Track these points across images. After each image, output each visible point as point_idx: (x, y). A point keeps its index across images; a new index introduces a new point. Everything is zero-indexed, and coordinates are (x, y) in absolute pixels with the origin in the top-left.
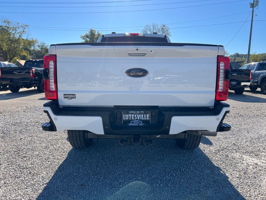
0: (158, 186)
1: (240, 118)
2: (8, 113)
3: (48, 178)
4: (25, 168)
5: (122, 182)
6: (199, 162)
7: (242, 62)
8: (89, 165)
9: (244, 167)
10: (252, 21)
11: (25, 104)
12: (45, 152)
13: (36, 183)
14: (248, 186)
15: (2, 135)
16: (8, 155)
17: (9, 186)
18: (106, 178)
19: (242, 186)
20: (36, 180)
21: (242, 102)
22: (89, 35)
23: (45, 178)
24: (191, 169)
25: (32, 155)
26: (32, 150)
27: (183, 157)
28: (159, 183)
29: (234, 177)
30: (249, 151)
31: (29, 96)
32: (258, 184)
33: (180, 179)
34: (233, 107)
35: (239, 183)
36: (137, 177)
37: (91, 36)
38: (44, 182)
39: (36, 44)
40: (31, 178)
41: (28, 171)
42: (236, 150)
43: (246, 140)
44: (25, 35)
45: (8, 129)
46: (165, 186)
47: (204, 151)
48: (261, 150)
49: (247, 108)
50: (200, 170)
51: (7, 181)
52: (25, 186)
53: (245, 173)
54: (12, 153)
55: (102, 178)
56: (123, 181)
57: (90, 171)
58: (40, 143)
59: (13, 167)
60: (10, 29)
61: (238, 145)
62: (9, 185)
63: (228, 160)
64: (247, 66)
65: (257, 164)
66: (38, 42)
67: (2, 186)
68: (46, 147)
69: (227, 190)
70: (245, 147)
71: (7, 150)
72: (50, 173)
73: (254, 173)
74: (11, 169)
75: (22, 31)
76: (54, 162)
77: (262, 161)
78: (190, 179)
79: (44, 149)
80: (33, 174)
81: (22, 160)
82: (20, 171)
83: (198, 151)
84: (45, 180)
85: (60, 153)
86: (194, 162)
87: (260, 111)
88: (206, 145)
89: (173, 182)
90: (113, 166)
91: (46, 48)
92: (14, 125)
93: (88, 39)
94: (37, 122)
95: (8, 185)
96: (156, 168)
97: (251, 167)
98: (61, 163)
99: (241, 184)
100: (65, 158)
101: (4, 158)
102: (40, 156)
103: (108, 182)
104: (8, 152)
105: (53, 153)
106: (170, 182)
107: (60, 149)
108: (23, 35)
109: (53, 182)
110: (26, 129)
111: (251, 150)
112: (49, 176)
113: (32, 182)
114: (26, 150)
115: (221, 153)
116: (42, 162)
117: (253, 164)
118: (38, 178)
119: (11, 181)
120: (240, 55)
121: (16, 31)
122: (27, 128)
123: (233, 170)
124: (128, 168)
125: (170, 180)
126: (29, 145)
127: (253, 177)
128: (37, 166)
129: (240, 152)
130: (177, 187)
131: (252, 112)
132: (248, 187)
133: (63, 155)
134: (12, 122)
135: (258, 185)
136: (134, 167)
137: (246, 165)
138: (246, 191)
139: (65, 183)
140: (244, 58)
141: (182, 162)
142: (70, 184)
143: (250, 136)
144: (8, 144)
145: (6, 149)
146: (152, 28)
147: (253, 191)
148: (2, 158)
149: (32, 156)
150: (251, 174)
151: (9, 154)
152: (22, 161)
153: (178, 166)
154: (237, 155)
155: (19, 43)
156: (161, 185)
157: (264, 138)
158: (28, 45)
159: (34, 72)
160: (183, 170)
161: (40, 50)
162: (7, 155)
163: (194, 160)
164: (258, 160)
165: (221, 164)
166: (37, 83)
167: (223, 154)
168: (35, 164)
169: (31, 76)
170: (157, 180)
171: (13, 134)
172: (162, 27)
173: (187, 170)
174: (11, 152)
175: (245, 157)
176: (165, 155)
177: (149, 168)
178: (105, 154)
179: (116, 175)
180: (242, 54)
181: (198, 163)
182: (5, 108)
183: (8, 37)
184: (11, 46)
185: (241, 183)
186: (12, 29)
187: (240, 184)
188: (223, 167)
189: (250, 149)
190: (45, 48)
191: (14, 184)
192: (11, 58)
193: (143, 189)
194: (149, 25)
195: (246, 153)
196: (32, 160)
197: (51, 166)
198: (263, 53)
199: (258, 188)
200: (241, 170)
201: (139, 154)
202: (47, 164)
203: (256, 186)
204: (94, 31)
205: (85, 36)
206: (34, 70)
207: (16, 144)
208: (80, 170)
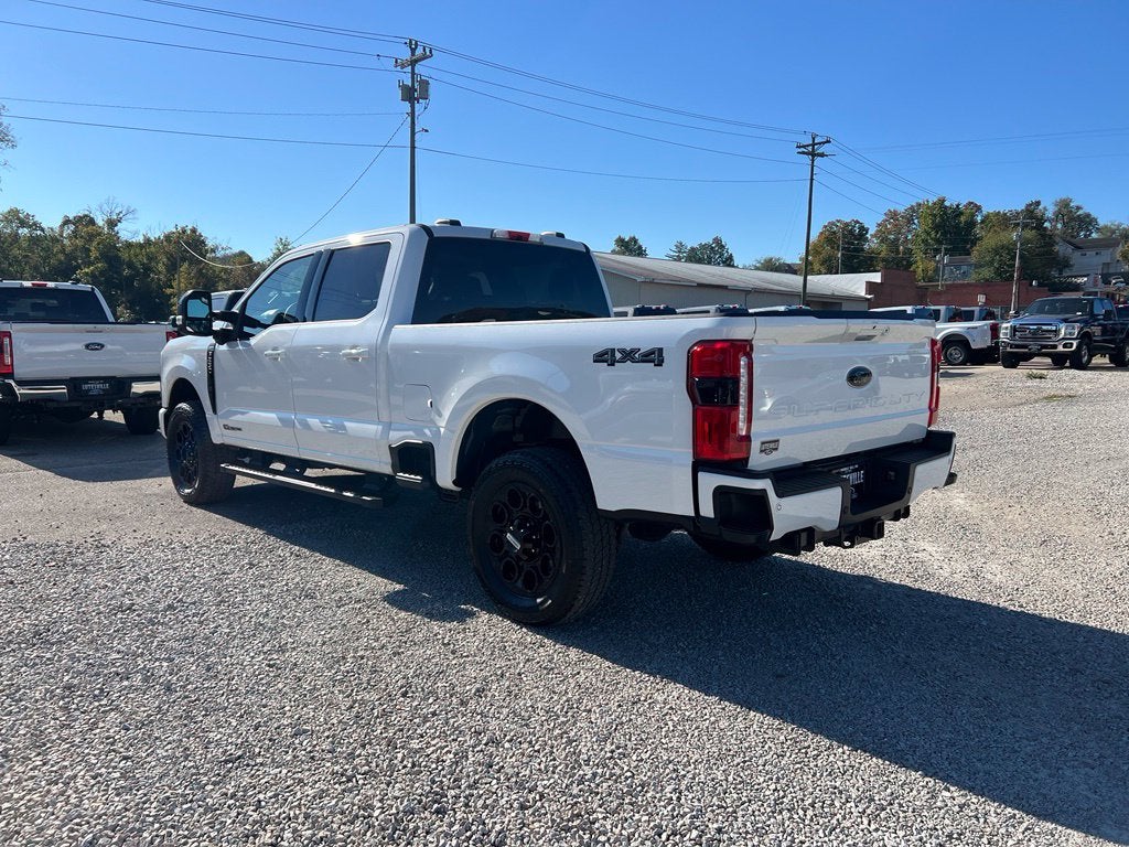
10: (413, 148)
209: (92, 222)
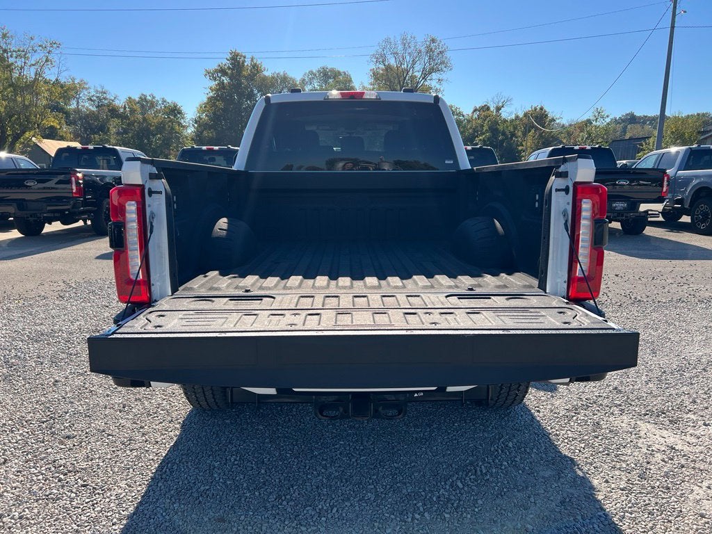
0: (418, 520)
1: (634, 309)
2: (17, 302)
3: (132, 502)
4: (70, 472)
5: (325, 508)
6: (523, 445)
7: (644, 139)
8: (238, 458)
9: (640, 458)
10: (673, 27)
11: (61, 272)
12: (120, 421)
13: (101, 514)
14: (649, 514)
15: (5, 371)
16: (25, 434)
17: (30, 525)
18: (283, 498)
19: (633, 516)
20: (102, 506)
21: (640, 260)
22: (229, 68)
23: (125, 501)
24: (503, 467)
25: (87, 430)
26: (86, 416)
27: (484, 431)
28: (421, 509)
29: (613, 489)
30: (654, 409)
31: (71, 248)
32: (676, 507)
33: (475, 498)
34: (617, 276)
35: (626, 505)
36: (365, 492)
37: (233, 69)
38: (123, 511)
39: (84, 95)
40: (87, 500)
41: (79, 480)
42: (620, 405)
43: (647, 375)
44: (53, 70)
45: (19, 354)
46: (436, 519)
47: (538, 411)
48: (686, 407)
49: (654, 278)
50: (527, 468)
51: (26, 510)
52: (74, 525)
53: (641, 477)
54: (35, 424)
55: (272, 498)
56: (328, 505)
57: (242, 477)
58: (108, 395)
59: (38, 469)
60: (9, 54)
61: (626, 392)
62: (32, 522)
63: (600, 438)
64: (655, 157)
65: (674, 449)
66: (89, 88)
67: (14, 526)
68: (124, 407)
69: (595, 526)
70: (644, 398)
71: (21, 416)
72: (138, 483)
73: (666, 475)
74: (34, 474)
75: (44, 59)
76: (147, 451)
77: (688, 438)
78: (502, 496)
79: (118, 413)
80: (94, 488)
81: (63, 447)
82: (59, 481)
83: (522, 413)
84: (124, 505)
85: (161, 423)
86: (510, 444)
87: (686, 287)
88: (542, 393)
89: (458, 507)
90: (302, 461)
91: (111, 104)
92: (36, 341)
93: (226, 80)
94: (97, 329)
95: (28, 522)
96: (412, 465)
97: (659, 456)
98: (164, 455)
99: (630, 508)
100: (175, 439)
101: (15, 441)
102: (109, 435)
103: (289, 509)
104: (25, 423)
105: (143, 425)
106: (450, 505)
107: (162, 412)
108: (47, 71)
109: (146, 512)
110: (68, 354)
111: (660, 406)
112: (134, 494)
113: (93, 512)
114: (70, 416)
115: (582, 418)
116: (114, 451)
117: (663, 449)
118: (108, 500)
119: (36, 511)
120: (640, 118)
121: (28, 58)
122: (69, 348)
123: (612, 467)
124: (340, 466)
125: (449, 500)
126: (79, 401)
127: (663, 487)
128: (102, 464)
129: (630, 413)
130: (466, 521)
131: (666, 290)
132: (648, 517)
133: (170, 430)
134: (29, 332)
135: (674, 511)
136: (355, 464)
137: (644, 450)
138: (643, 530)
139: (176, 513)
140: (648, 127)
141: (481, 445)
142: (189, 518)
143: (659, 365)
144: (22, 399)
145: (18, 413)
146: (400, 47)
147: (663, 527)
148: (10, 442)
149: (87, 433)
150: (658, 480)
151: (27, 431)
152: (61, 449)
153: (471, 458)
154: (623, 422)
155: (37, 94)
156: (426, 514)
157: (694, 368)
158: (60, 98)
159: (81, 182)
160: (481, 471)
161: (94, 109)
162: (21, 432)
163: (510, 440)
164: (678, 436)
165: (580, 451)
166: (90, 212)
167: (586, 418)
168: (95, 459)
169: (72, 192)
170: (415, 502)
171: (35, 369)
172: (428, 43)
173: (494, 470)
174: (31, 423)
175: (644, 427)
176: (435, 426)
177: (395, 464)
178: (278, 424)
179: (309, 489)
180: (644, 116)
181: (523, 449)
182: (9, 288)
183: (6, 75)
184: (15, 100)
185: (630, 505)
186: (14, 54)
187: (630, 510)
188: (586, 458)
189: (657, 404)
190: (108, 106)
191: (44, 518)
192: (17, 134)
193: (379, 528)
194: (392, 40)
195: (645, 415)
196: (89, 448)
197: (140, 465)
198: (701, 112)
199: (675, 518)
200: (633, 466)
201: (367, 423)
202: (127, 457)
203: (669, 513)
204: (241, 56)
205: (216, 71)
206: (80, 175)
207: (43, 399)
208: (216, 475)
209: (488, 109)
